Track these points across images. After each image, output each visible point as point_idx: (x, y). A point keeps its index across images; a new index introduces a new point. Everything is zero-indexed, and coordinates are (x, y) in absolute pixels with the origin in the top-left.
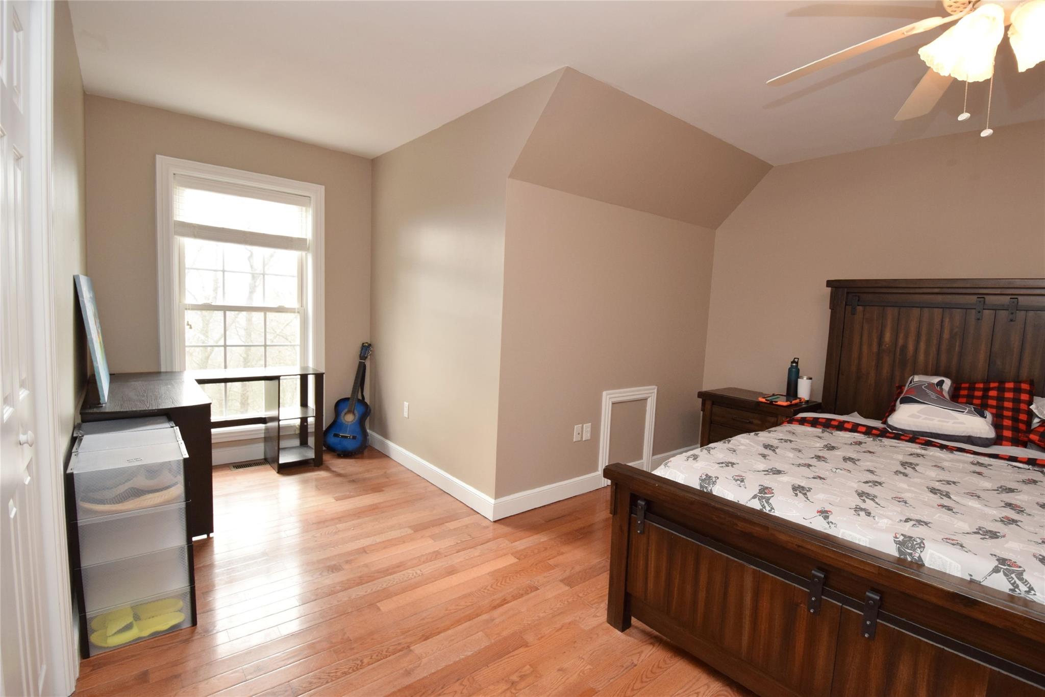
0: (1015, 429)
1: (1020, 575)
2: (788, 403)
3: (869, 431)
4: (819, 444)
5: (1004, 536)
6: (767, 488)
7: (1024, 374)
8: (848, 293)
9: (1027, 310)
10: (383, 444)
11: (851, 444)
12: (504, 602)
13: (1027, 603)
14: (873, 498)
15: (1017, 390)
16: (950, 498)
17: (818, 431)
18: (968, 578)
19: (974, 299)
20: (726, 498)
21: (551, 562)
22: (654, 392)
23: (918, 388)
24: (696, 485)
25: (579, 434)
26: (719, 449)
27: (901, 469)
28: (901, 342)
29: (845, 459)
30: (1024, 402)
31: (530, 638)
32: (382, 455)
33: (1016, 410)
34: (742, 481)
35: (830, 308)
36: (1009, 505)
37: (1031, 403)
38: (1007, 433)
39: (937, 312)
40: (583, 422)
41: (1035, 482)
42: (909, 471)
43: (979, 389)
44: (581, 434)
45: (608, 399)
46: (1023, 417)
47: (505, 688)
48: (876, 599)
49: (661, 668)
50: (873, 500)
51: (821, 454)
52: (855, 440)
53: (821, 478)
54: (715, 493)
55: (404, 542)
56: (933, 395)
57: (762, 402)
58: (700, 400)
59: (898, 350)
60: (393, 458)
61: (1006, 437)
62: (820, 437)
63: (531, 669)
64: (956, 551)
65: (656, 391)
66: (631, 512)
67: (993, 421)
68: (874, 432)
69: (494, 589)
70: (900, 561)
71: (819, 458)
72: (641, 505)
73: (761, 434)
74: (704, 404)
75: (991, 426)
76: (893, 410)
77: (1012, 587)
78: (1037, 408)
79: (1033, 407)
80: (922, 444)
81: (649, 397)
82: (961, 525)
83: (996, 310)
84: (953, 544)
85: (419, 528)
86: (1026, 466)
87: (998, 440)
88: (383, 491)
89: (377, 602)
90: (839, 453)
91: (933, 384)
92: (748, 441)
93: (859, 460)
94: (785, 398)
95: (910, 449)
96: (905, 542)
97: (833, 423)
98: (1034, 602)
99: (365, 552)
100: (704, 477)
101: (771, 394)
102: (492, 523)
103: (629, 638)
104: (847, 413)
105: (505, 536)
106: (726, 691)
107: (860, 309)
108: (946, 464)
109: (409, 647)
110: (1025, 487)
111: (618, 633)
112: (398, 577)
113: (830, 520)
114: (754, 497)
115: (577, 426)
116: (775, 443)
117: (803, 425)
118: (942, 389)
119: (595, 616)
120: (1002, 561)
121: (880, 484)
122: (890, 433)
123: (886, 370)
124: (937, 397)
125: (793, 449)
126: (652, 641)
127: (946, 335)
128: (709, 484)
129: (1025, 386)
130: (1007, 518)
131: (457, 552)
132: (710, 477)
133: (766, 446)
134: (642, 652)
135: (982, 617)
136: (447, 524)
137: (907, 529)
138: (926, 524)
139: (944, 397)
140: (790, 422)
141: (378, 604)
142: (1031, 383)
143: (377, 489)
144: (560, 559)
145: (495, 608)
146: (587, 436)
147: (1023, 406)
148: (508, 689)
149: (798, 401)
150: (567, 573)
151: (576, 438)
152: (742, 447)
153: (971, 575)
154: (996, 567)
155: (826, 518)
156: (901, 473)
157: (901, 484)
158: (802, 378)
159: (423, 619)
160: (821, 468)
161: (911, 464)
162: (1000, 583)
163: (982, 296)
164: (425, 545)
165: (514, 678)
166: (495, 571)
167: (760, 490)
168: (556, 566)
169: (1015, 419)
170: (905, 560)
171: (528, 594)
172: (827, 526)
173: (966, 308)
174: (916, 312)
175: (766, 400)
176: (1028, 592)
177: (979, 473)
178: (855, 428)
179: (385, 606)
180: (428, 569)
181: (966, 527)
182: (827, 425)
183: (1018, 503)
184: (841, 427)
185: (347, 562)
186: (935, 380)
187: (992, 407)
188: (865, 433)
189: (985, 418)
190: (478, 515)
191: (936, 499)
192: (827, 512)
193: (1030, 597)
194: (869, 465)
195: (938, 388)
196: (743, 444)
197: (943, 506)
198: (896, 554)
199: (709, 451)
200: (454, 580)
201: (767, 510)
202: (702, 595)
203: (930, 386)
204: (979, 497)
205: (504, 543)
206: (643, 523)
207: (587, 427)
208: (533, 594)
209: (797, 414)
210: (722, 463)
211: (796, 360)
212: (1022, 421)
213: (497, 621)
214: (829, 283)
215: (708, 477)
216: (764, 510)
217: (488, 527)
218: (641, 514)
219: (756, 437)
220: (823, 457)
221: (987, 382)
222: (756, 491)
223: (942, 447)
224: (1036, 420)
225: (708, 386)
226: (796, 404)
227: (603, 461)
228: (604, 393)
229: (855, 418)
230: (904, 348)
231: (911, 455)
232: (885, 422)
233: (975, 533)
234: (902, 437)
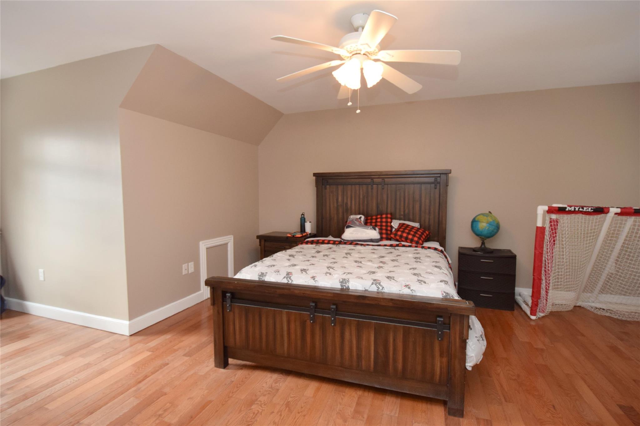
0: (387, 234)
1: (379, 284)
2: (301, 235)
3: (334, 243)
4: (314, 251)
5: (377, 272)
6: (290, 273)
7: (389, 211)
8: (323, 179)
9: (388, 184)
10: (22, 306)
11: (327, 249)
12: (146, 377)
13: (382, 293)
14: (333, 268)
15: (387, 218)
16: (361, 263)
17: (314, 246)
18: (364, 289)
19: (369, 180)
20: (271, 281)
21: (176, 348)
22: (231, 239)
23: (352, 221)
24: (256, 278)
25: (186, 269)
26: (268, 261)
27: (346, 256)
28: (345, 201)
29: (324, 256)
30: (389, 222)
31: (167, 390)
32: (22, 313)
33: (387, 226)
34: (278, 272)
35: (316, 187)
36: (381, 262)
37: (391, 222)
38: (384, 236)
39: (357, 187)
40: (188, 262)
41: (391, 253)
42: (348, 256)
43: (374, 219)
44: (188, 269)
45: (203, 246)
46: (389, 228)
47: (154, 419)
48: (334, 308)
49: (247, 378)
50: (333, 269)
51: (314, 255)
52: (329, 247)
53: (313, 264)
54: (266, 280)
55: (58, 365)
56: (357, 223)
57: (289, 237)
58: (258, 240)
59: (345, 205)
60: (34, 314)
61: (384, 237)
62: (314, 248)
63: (171, 405)
64: (360, 280)
65: (232, 238)
66: (223, 301)
67: (379, 231)
68: (336, 242)
69: (137, 372)
70: (342, 289)
71: (313, 257)
72: (228, 296)
73: (288, 251)
74: (260, 242)
75: (378, 234)
76: (343, 232)
77: (378, 289)
78: (394, 224)
79: (392, 224)
80: (354, 245)
81: (229, 242)
82: (363, 271)
83: (377, 185)
84: (359, 278)
85: (68, 354)
86: (389, 247)
87: (381, 239)
88: (28, 337)
89: (45, 405)
90: (321, 254)
91: (358, 218)
92: (281, 255)
93: (329, 255)
94: (300, 233)
95: (349, 248)
96: (343, 281)
97: (320, 241)
98: (385, 292)
99: (24, 379)
100: (260, 274)
101: (293, 232)
102: (129, 337)
103: (228, 370)
104: (327, 237)
105: (139, 342)
106: (280, 376)
107: (328, 186)
108: (362, 251)
109: (78, 422)
110: (388, 255)
111: (222, 370)
112: (58, 387)
113: (316, 280)
114: (284, 278)
115: (185, 265)
116: (294, 253)
117: (307, 244)
118: (361, 220)
119: (207, 366)
120: (375, 280)
121: (336, 262)
122: (343, 242)
123: (341, 215)
124: (359, 224)
125: (302, 255)
126: (241, 367)
127: (361, 197)
128: (263, 277)
129: (389, 216)
130: (380, 266)
131: (104, 360)
132: (263, 273)
133: (290, 256)
134: (236, 374)
135: (368, 302)
136: (92, 346)
137: (344, 276)
138: (351, 273)
139: (362, 223)
140: (302, 244)
141: (46, 406)
142: (391, 214)
143: (23, 336)
144: (182, 344)
145: (140, 382)
146: (191, 270)
147: (389, 224)
148: (157, 419)
149: (305, 234)
150: (187, 350)
151: (184, 272)
152: (279, 258)
153: (365, 288)
154: (373, 282)
155: (314, 279)
156: (345, 257)
157: (345, 261)
158: (307, 222)
159: (86, 404)
160: (313, 261)
161: (349, 253)
162: (374, 288)
163: (372, 179)
164: (77, 362)
165: (160, 412)
166: (136, 363)
167: (286, 274)
168: (180, 348)
169: (387, 230)
170: (343, 288)
171: (162, 368)
172: (314, 283)
173: (367, 184)
174: (349, 186)
175: (291, 235)
176: (382, 289)
177: (373, 253)
178: (329, 242)
179: (50, 406)
180: (82, 376)
181: (365, 272)
182: (318, 243)
183: (384, 261)
184: (323, 242)
185: (8, 389)
186: (358, 216)
187: (379, 226)
188: (333, 244)
189: (376, 230)
190: (116, 335)
191: (357, 264)
192: (314, 277)
193: (383, 291)
194: (333, 256)
195: (359, 220)
196: (279, 256)
197: (358, 266)
198: (340, 287)
199: (262, 262)
200: (105, 376)
201: (290, 282)
202: (264, 332)
203: (357, 219)
204: (372, 261)
205: (140, 346)
206: (231, 305)
207: (191, 265)
208: (165, 367)
209: (306, 239)
210: (269, 266)
211: (303, 214)
212: (389, 230)
213: (143, 389)
214: (315, 175)
215: (262, 274)
216: (289, 283)
217: (125, 340)
218: (229, 301)
219: (285, 252)
220: (315, 256)
221: (376, 216)
222: (285, 275)
223: (362, 245)
224: (394, 230)
225: (262, 232)
226: (305, 236)
227: (204, 277)
228: (201, 243)
229: (331, 238)
230: (347, 204)
231: (350, 249)
232: (341, 238)
233: (368, 273)
234: (347, 243)
